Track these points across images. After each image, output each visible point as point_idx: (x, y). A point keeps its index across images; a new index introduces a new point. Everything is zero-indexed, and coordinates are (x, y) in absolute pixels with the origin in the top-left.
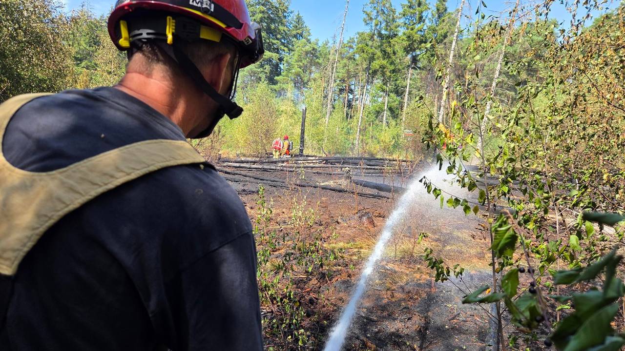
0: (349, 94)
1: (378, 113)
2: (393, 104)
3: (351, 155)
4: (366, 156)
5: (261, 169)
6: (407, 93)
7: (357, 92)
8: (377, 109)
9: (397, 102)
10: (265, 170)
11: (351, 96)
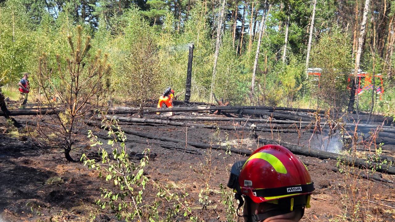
0: (238, 21)
1: (276, 47)
2: (294, 36)
3: (248, 103)
4: (267, 104)
5: (144, 122)
6: (313, 22)
7: (248, 19)
8: (275, 42)
9: (299, 34)
10: (148, 124)
11: (239, 23)
